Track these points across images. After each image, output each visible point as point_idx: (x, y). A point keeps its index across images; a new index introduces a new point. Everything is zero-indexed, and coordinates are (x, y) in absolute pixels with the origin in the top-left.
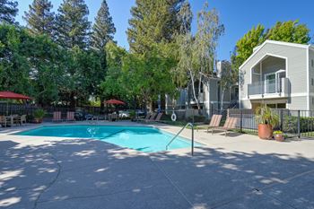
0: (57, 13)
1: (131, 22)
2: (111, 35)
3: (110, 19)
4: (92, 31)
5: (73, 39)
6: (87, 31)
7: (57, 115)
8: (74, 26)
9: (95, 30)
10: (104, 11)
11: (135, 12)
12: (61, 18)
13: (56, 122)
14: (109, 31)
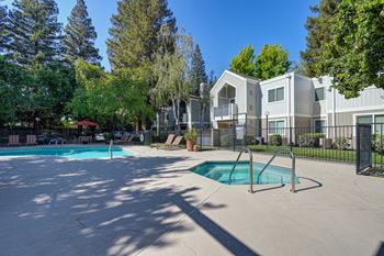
0: (11, 8)
1: (111, 31)
2: (90, 40)
3: (90, 20)
4: (64, 34)
5: (37, 44)
6: (57, 35)
7: (14, 139)
8: (37, 27)
9: (68, 33)
10: (81, 10)
11: (116, 20)
12: (17, 16)
13: (13, 146)
14: (88, 36)
